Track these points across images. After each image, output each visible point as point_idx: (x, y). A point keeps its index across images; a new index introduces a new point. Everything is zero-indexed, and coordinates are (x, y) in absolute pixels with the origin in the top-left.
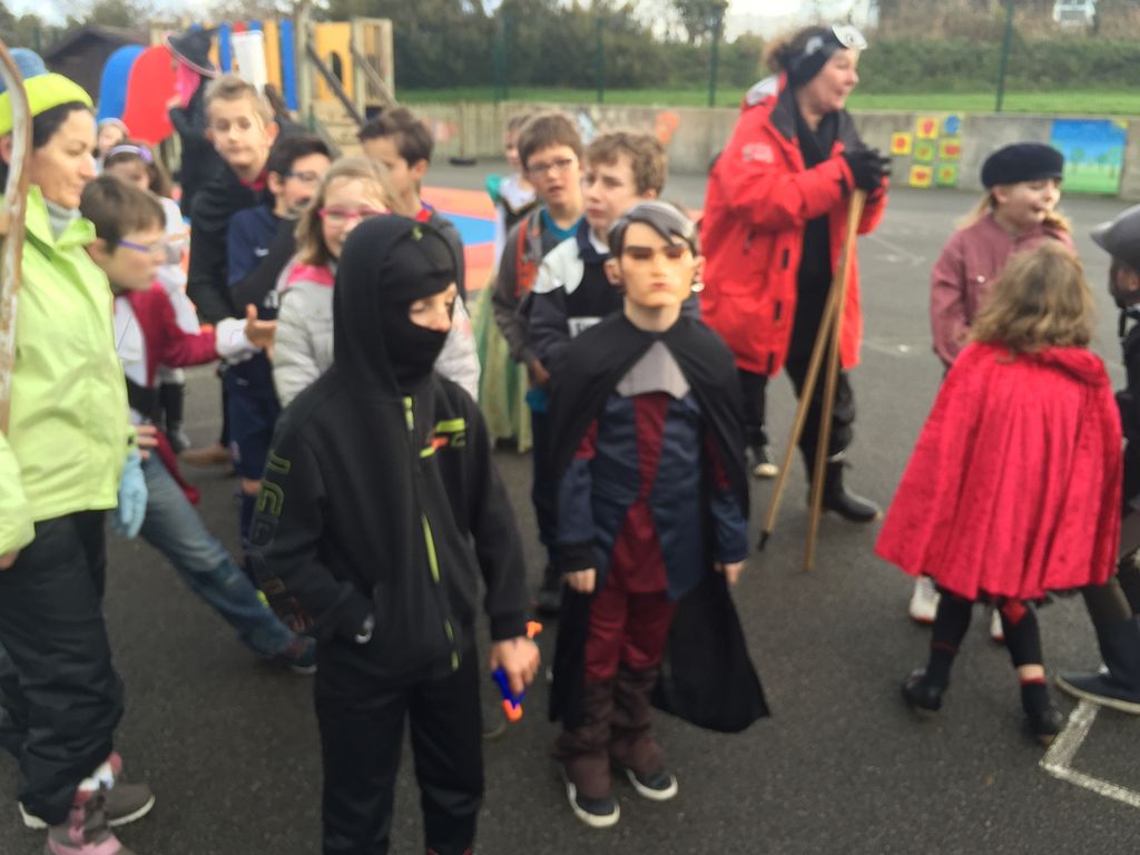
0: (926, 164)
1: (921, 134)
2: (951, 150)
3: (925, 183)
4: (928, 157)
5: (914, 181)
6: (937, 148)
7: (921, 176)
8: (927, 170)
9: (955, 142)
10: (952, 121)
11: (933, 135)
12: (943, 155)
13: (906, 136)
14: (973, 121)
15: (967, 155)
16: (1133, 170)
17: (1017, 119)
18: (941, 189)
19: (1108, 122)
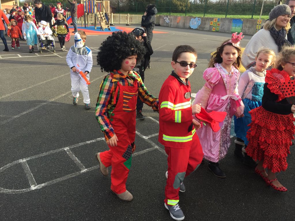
0: (215, 27)
1: (214, 22)
4: (215, 26)
5: (213, 30)
8: (215, 28)
9: (219, 23)
10: (219, 19)
11: (216, 22)
12: (217, 25)
13: (212, 22)
14: (222, 19)
15: (221, 26)
16: (243, 28)
17: (228, 19)
18: (217, 31)
19: (240, 19)
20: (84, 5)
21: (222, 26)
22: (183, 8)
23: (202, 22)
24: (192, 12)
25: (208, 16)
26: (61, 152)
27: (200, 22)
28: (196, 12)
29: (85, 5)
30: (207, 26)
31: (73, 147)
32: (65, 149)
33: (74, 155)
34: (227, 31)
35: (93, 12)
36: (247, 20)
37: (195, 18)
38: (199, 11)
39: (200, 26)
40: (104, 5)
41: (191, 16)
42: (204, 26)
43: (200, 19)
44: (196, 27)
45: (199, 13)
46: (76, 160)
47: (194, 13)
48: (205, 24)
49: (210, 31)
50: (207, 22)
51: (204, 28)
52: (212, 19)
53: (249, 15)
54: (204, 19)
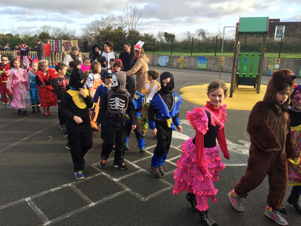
1: (181, 59)
2: (185, 62)
3: (182, 67)
4: (182, 63)
6: (183, 61)
7: (181, 66)
8: (182, 65)
9: (186, 60)
10: (185, 57)
11: (183, 59)
12: (184, 63)
13: (179, 60)
14: (188, 57)
15: (187, 63)
16: (208, 65)
17: (193, 56)
18: (184, 68)
19: (205, 57)
20: (50, 45)
21: (189, 63)
22: (151, 47)
23: (170, 60)
24: (160, 50)
25: (174, 54)
26: (22, 203)
27: (168, 60)
28: (164, 51)
29: (52, 44)
30: (175, 64)
31: (35, 197)
32: (26, 200)
33: (36, 206)
34: (193, 68)
35: (60, 52)
36: (211, 57)
37: (162, 56)
38: (166, 50)
39: (168, 64)
40: (72, 44)
41: (159, 54)
42: (172, 63)
43: (167, 57)
44: (164, 64)
45: (166, 51)
46: (38, 212)
47: (162, 51)
48: (173, 62)
49: (178, 68)
50: (174, 60)
51: (172, 65)
52: (179, 57)
53: (212, 53)
54: (171, 57)
